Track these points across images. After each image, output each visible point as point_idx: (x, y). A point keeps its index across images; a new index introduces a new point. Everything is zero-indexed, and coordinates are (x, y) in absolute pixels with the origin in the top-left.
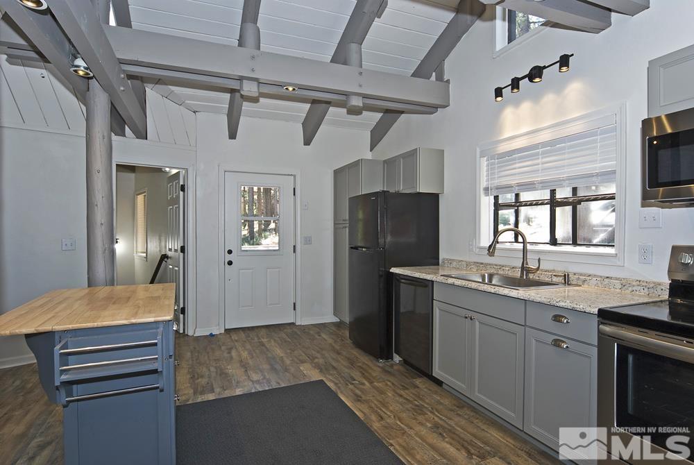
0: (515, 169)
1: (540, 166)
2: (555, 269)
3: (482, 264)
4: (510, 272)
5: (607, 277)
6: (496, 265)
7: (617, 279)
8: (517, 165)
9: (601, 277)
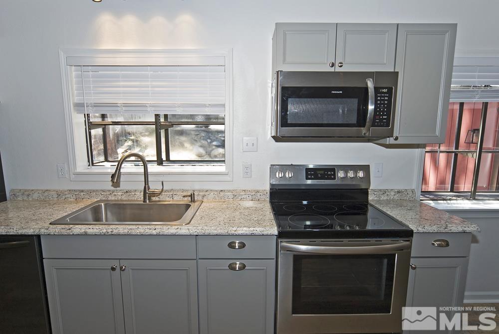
0: (119, 87)
1: (150, 89)
2: (173, 188)
3: (82, 191)
4: (123, 197)
5: (222, 191)
6: (103, 191)
7: (229, 191)
8: (122, 83)
9: (216, 191)
